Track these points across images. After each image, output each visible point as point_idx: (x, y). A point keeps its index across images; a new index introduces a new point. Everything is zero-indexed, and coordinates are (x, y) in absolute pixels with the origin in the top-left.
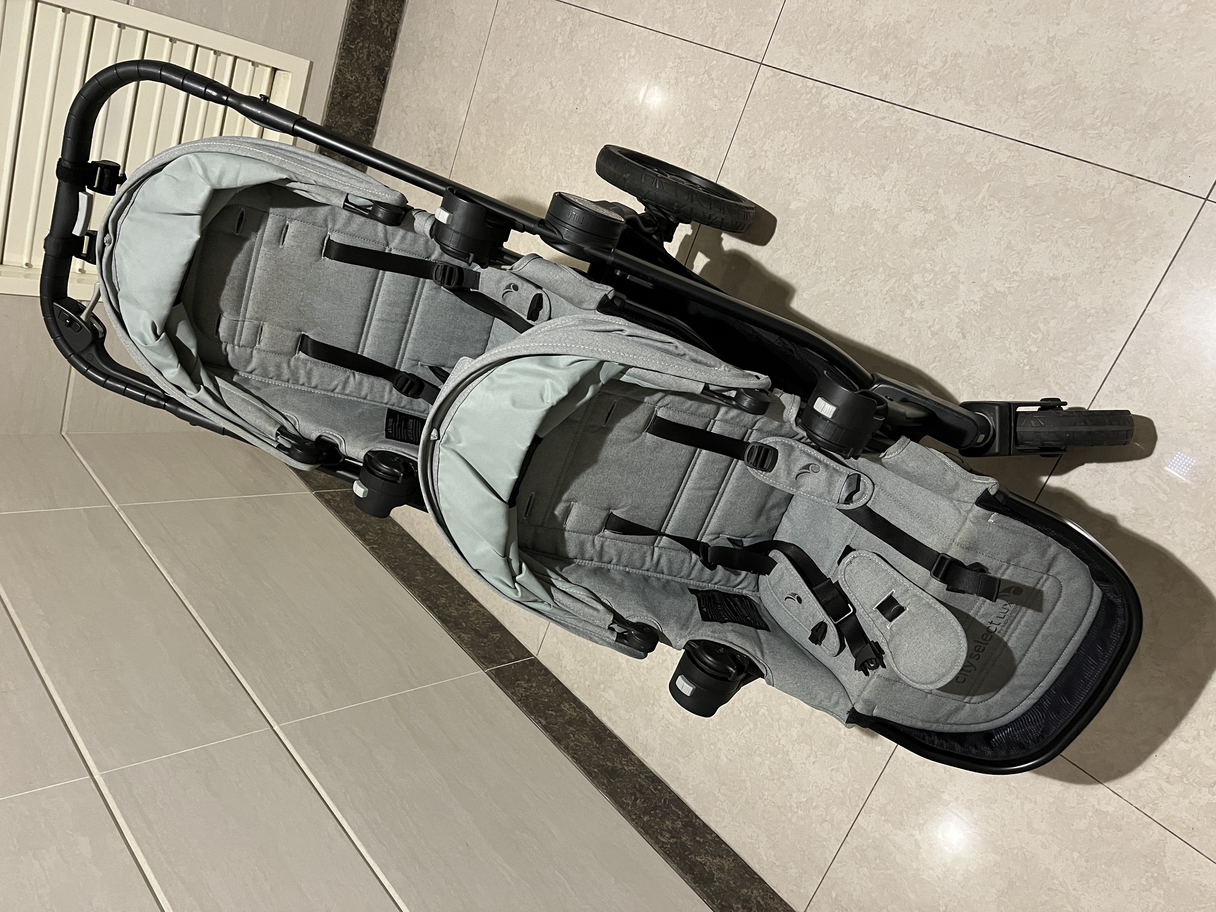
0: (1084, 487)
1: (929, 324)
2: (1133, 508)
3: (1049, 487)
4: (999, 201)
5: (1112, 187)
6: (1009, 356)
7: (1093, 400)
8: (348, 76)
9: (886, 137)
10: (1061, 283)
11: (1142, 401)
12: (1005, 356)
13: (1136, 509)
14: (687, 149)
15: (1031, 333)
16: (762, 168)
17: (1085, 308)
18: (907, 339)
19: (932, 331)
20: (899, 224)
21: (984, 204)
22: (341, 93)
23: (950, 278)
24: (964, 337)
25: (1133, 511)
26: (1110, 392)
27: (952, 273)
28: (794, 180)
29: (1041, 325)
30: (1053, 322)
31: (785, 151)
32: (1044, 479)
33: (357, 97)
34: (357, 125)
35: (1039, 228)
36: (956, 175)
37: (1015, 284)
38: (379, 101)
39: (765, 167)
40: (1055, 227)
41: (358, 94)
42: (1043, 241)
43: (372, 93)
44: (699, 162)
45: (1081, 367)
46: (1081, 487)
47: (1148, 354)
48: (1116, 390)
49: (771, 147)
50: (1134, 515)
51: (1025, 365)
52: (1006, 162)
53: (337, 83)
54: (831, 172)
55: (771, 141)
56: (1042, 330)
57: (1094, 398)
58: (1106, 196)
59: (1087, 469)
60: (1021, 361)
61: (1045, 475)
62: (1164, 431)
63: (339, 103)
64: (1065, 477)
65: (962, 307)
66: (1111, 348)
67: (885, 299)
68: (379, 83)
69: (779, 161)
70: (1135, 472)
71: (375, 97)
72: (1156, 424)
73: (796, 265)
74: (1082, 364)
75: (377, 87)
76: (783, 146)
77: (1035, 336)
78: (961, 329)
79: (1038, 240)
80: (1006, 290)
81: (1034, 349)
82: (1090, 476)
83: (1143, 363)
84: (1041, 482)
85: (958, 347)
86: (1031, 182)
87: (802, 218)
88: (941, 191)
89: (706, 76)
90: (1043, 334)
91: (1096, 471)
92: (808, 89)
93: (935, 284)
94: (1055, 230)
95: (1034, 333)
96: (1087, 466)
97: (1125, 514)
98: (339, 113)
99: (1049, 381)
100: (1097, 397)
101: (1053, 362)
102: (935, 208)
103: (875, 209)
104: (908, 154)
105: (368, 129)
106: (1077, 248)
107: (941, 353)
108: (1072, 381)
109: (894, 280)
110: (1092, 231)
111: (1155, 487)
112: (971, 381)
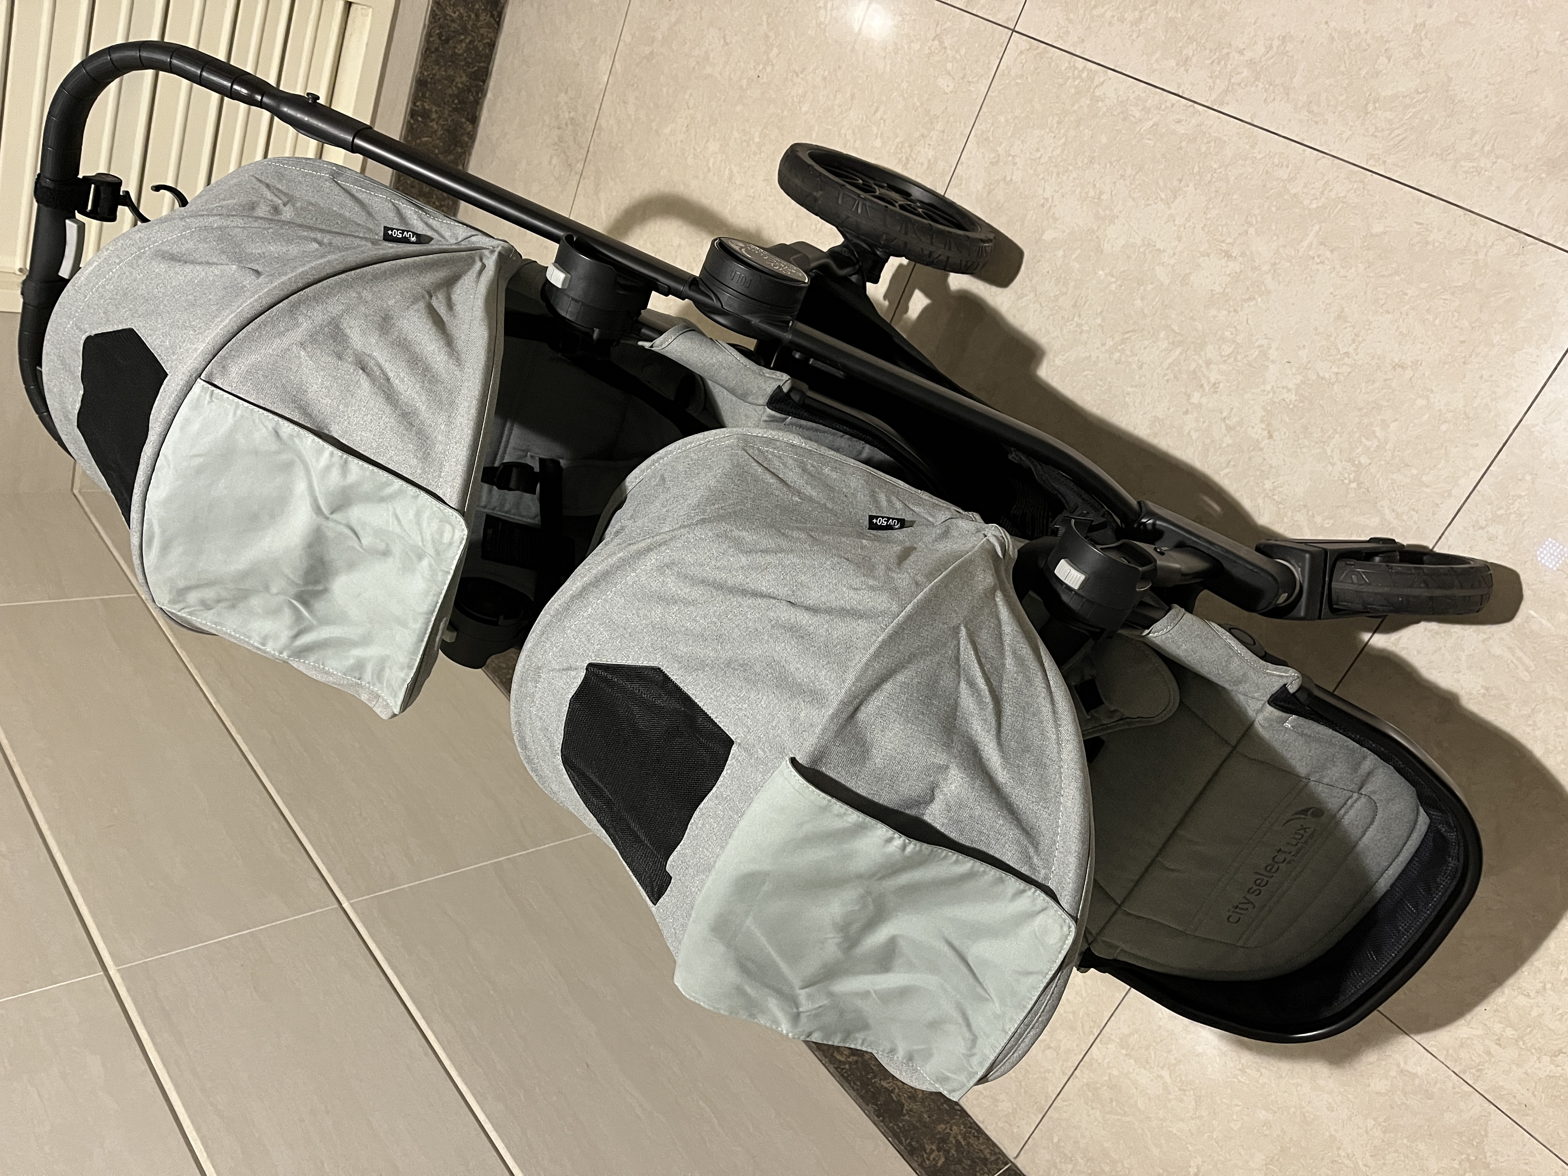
0: (1419, 652)
1: (1225, 414)
2: (1482, 686)
3: (1373, 649)
4: (1332, 251)
5: (1489, 244)
6: (1330, 468)
7: (1440, 538)
8: (449, 11)
9: (1181, 148)
10: (1409, 373)
11: (1508, 545)
12: (1324, 467)
13: (1487, 689)
14: (906, 145)
15: (1363, 439)
16: (1008, 179)
17: (1440, 410)
18: (1192, 433)
19: (1227, 425)
20: (1190, 273)
21: (1311, 253)
22: (440, 35)
23: (1257, 353)
24: (1271, 437)
25: (1482, 691)
26: (1465, 528)
27: (1259, 346)
28: (1050, 200)
29: (1377, 429)
30: (1393, 426)
31: (1040, 158)
32: (1366, 636)
33: (462, 41)
34: (462, 79)
35: (1385, 293)
36: (1274, 209)
37: (1345, 370)
38: (492, 46)
39: (1011, 180)
40: (1406, 294)
41: (462, 37)
42: (1388, 312)
43: (482, 35)
44: (922, 164)
45: (1428, 490)
46: (1415, 653)
47: (1520, 480)
48: (1473, 526)
49: (1022, 151)
50: (1484, 696)
51: (1350, 482)
52: (1345, 197)
53: (435, 22)
54: (1101, 193)
55: (1022, 141)
56: (1378, 434)
57: (1443, 534)
58: (1481, 256)
59: (1425, 629)
60: (1346, 476)
61: (1367, 630)
62: (1533, 587)
63: (437, 49)
64: (1394, 636)
65: (1271, 395)
66: (1471, 469)
67: (1166, 375)
68: (492, 20)
69: (1032, 172)
70: (1490, 638)
71: (486, 41)
72: (1522, 577)
73: (1048, 318)
74: (1428, 487)
75: (489, 25)
76: (1038, 150)
77: (1368, 443)
78: (1268, 425)
79: (1381, 310)
80: (1333, 376)
81: (1364, 460)
82: (1429, 639)
83: (1512, 493)
84: (1361, 641)
85: (1261, 450)
86: (1377, 228)
87: (1060, 253)
88: (1252, 231)
89: (936, 42)
90: (1379, 441)
91: (1437, 633)
92: (1076, 72)
93: (1235, 359)
94: (1407, 298)
95: (1367, 439)
96: (1423, 624)
97: (1471, 694)
98: (437, 63)
99: (1382, 506)
100: (1446, 533)
101: (1389, 481)
102: (1243, 254)
103: (1159, 250)
104: (1209, 175)
105: (477, 86)
106: (1435, 326)
107: (1237, 455)
108: (1413, 510)
109: (1178, 351)
110: (1457, 304)
111: (1515, 661)
112: (1276, 497)
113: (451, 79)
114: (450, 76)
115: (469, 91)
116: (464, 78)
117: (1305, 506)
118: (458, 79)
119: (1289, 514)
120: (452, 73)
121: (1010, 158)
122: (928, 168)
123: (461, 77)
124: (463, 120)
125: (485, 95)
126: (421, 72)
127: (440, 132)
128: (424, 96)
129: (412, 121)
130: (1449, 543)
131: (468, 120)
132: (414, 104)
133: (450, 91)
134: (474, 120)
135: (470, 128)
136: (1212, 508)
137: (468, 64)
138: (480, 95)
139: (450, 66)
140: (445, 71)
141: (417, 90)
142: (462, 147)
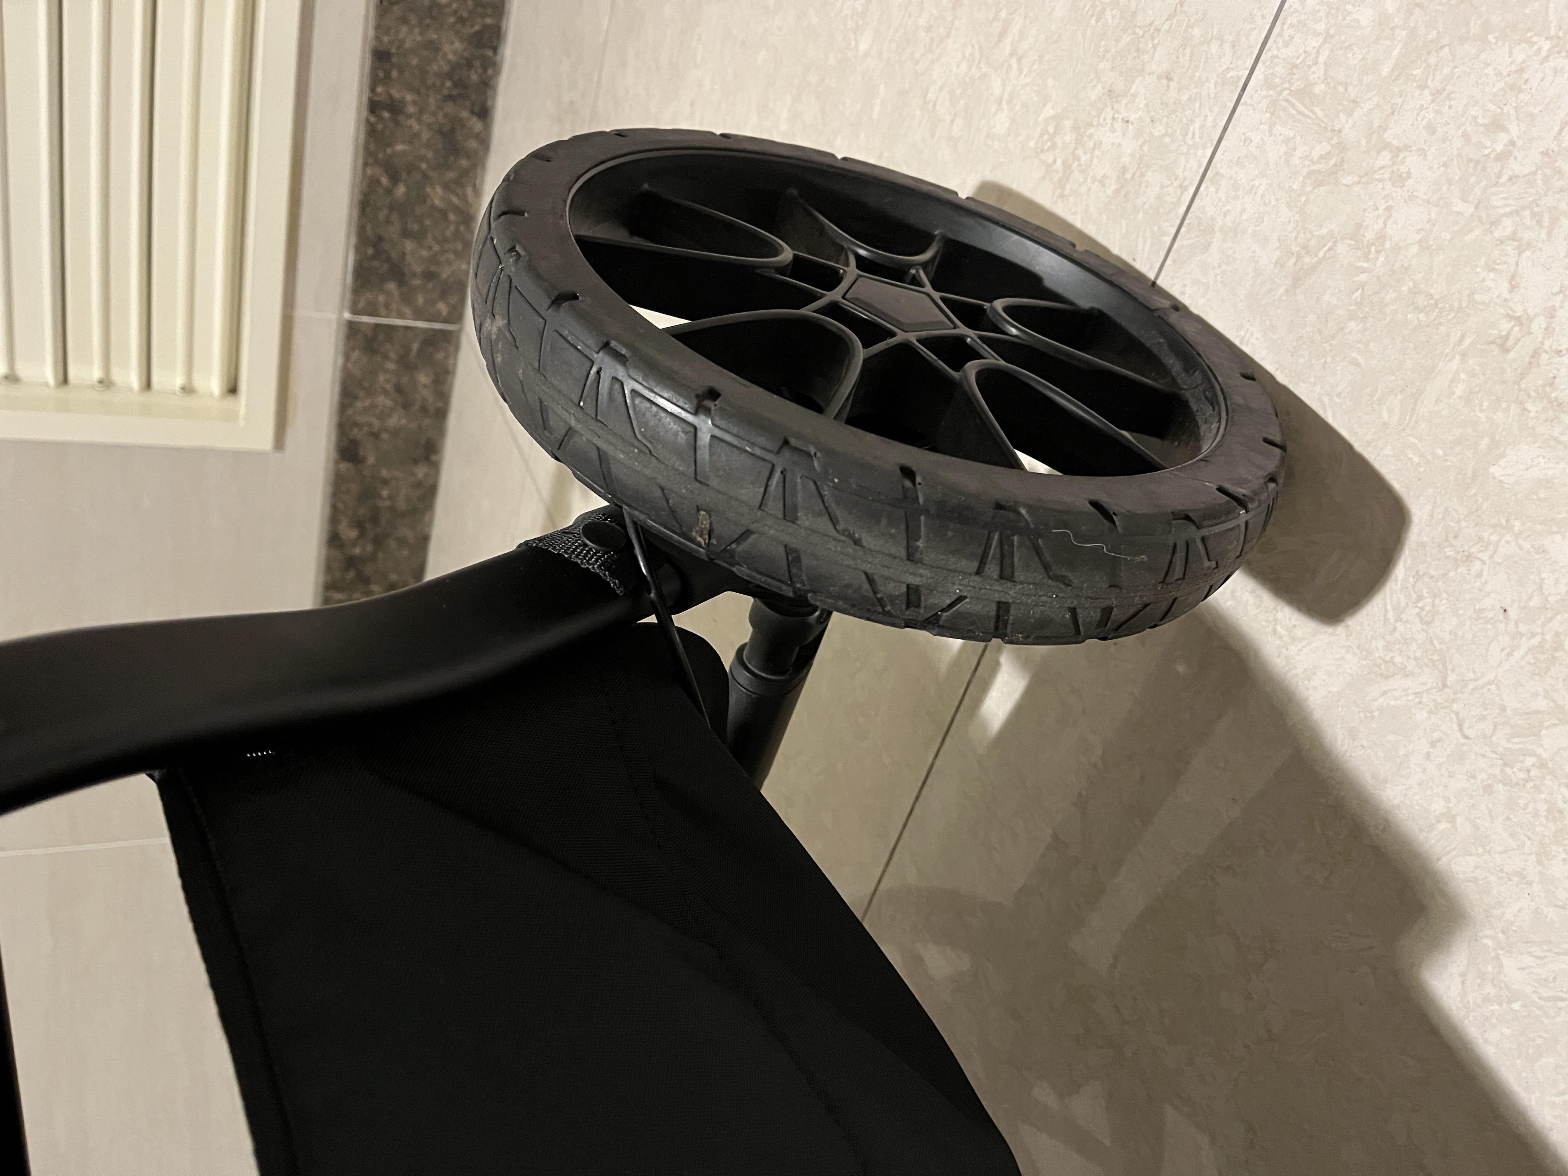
113: (434, 47)
114: (432, 42)
115: (470, 65)
116: (457, 45)
118: (447, 48)
120: (435, 36)
121: (1385, 158)
122: (1117, 192)
123: (452, 43)
124: (465, 114)
125: (497, 72)
126: (377, 38)
127: (425, 136)
128: (388, 76)
129: (373, 119)
131: (472, 112)
132: (373, 90)
133: (435, 67)
134: (484, 113)
135: (477, 125)
137: (462, 21)
138: (490, 72)
139: (428, 26)
140: (421, 34)
141: (374, 69)
142: (468, 157)
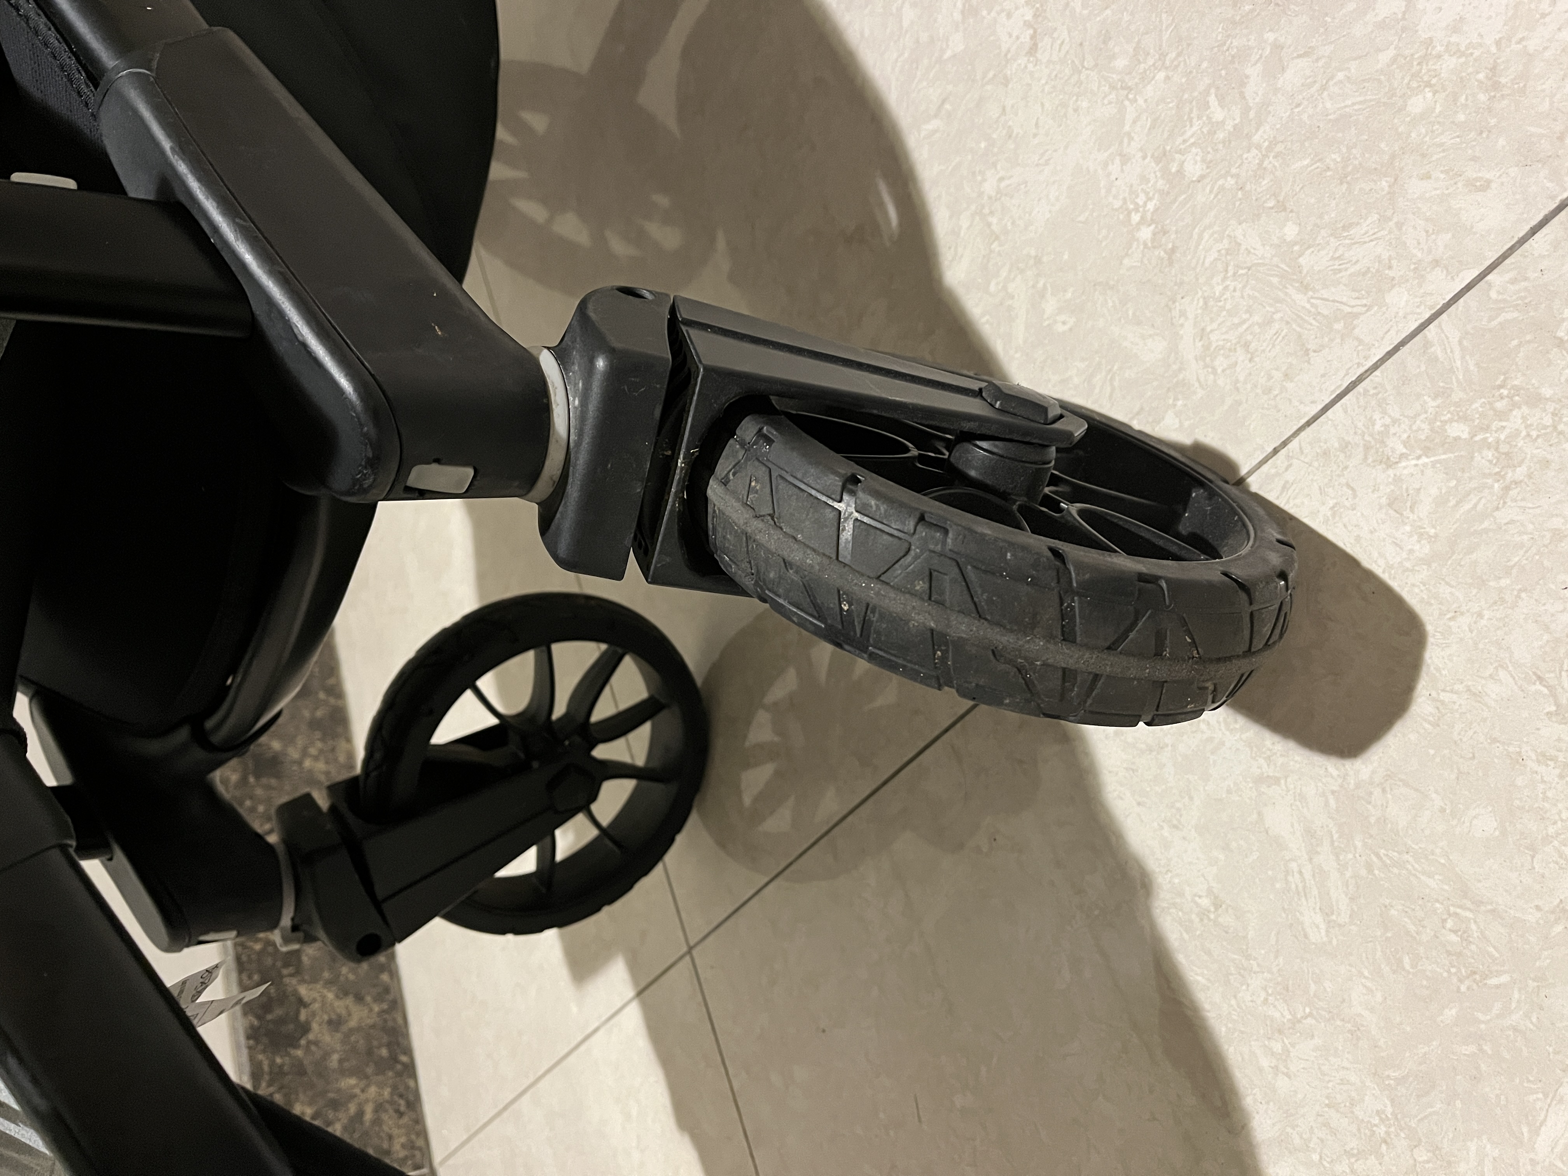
2: (1210, 891)
7: (1276, 451)
11: (1439, 536)
12: (1105, 165)
13: (1217, 905)
24: (1033, 50)
25: (1205, 902)
26: (1345, 446)
48: (1367, 448)
50: (1203, 914)
51: (1143, 221)
56: (1250, 91)
57: (1284, 444)
60: (1141, 201)
62: (1446, 693)
70: (1277, 781)
72: (1429, 654)
78: (1035, 16)
83: (1517, 379)
90: (1246, 111)
99: (1183, 313)
100: (1294, 444)
101: (1225, 244)
107: (961, 86)
108: (1246, 345)
111: (1307, 875)
112: (994, 220)
117: (1038, 260)
119: (1004, 273)
130: (1289, 476)
136: (885, 213)
